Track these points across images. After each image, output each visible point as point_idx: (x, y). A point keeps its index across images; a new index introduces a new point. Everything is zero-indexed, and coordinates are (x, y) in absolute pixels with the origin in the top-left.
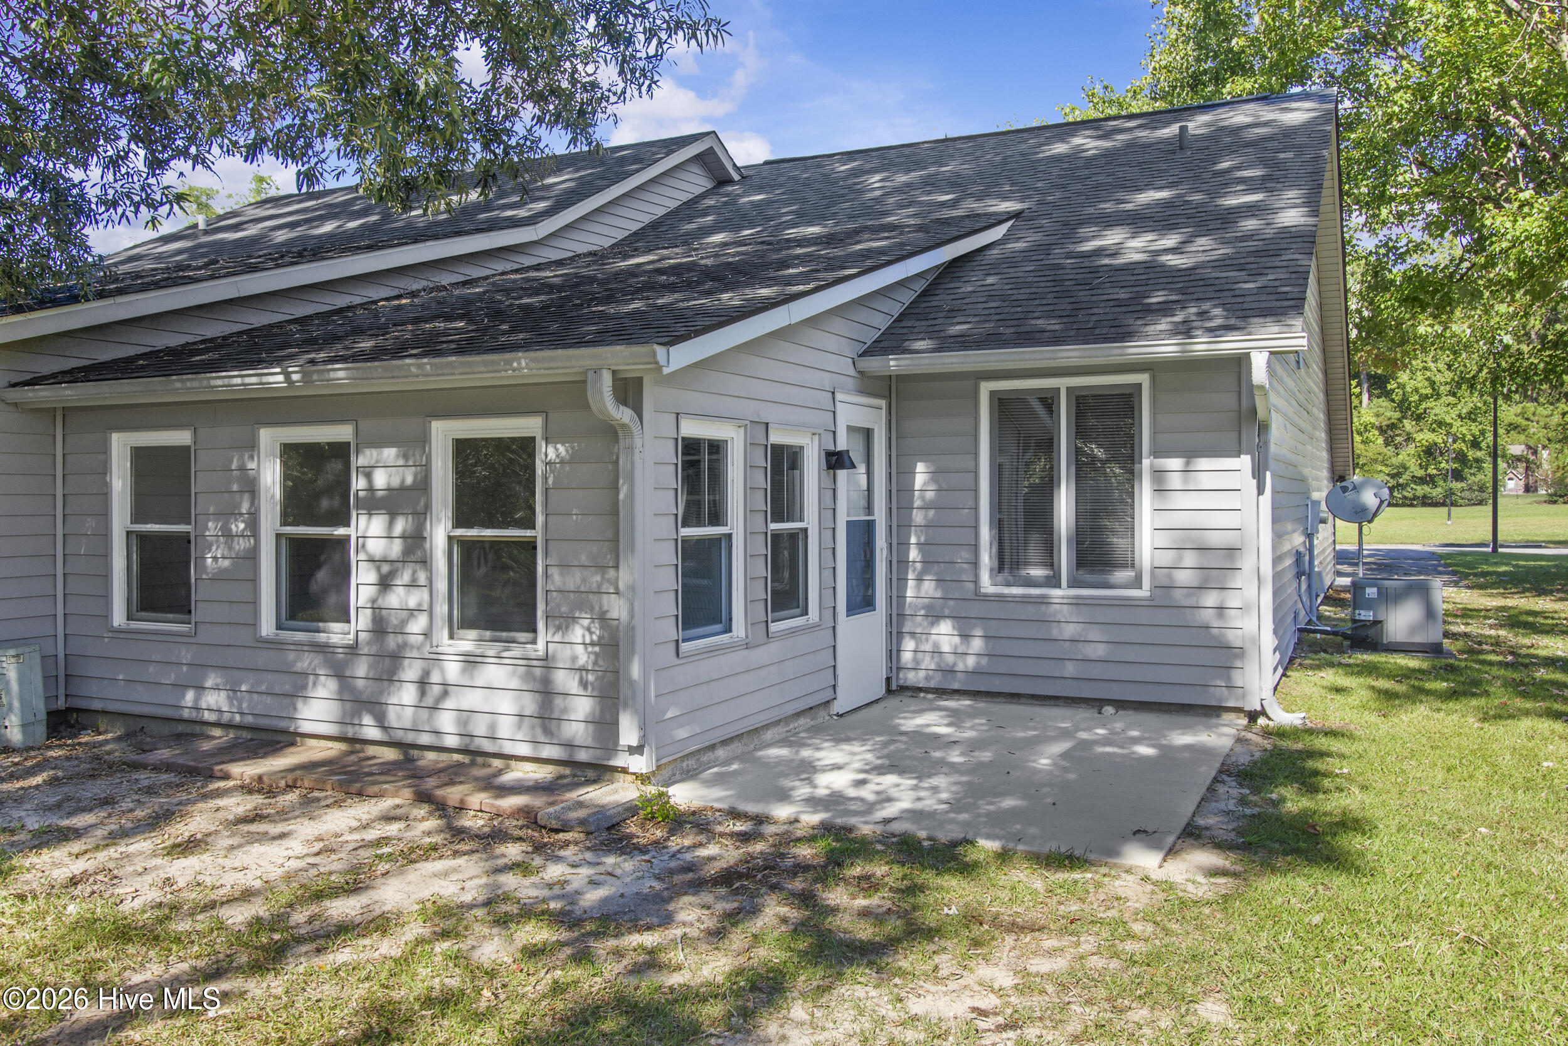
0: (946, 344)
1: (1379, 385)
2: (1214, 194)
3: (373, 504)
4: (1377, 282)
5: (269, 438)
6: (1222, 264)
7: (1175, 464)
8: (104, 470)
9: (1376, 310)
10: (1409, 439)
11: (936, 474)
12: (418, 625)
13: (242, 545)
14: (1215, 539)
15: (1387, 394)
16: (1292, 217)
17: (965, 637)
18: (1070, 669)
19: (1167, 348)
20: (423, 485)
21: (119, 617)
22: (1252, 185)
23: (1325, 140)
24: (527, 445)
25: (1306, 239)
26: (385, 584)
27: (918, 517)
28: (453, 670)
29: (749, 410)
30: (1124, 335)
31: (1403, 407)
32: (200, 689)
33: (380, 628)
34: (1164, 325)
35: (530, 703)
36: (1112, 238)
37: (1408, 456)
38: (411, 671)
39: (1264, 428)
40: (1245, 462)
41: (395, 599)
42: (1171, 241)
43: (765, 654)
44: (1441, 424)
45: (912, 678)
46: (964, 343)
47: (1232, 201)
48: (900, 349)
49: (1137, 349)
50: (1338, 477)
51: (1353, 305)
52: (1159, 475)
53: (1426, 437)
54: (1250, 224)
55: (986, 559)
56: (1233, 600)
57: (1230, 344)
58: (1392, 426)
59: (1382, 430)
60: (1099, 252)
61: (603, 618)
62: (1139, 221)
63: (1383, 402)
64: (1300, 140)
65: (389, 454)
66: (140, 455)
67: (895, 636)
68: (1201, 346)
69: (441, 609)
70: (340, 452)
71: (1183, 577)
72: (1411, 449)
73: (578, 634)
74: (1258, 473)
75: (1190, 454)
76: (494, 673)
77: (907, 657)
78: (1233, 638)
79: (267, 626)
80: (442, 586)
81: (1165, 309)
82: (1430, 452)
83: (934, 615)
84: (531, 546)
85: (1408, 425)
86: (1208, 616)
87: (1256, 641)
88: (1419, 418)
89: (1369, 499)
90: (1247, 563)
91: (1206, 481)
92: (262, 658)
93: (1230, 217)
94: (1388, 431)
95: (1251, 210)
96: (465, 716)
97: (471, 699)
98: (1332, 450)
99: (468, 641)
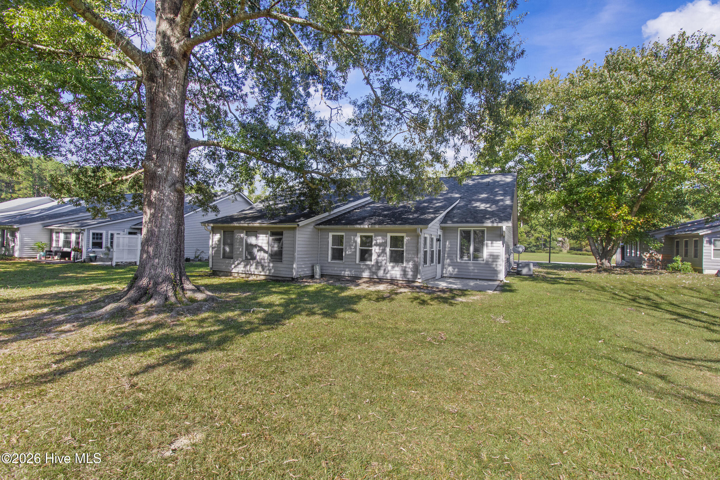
0: (454, 222)
1: (526, 222)
2: (495, 196)
3: (376, 245)
4: (524, 204)
5: (359, 235)
6: (498, 211)
7: (490, 242)
8: (328, 238)
9: (523, 210)
10: (533, 235)
11: (450, 243)
12: (384, 262)
13: (353, 250)
14: (495, 254)
15: (527, 224)
16: (508, 202)
17: (454, 269)
18: (472, 274)
19: (490, 225)
20: (386, 242)
21: (329, 260)
22: (502, 195)
23: (514, 185)
24: (403, 237)
25: (511, 207)
26: (379, 256)
27: (447, 249)
28: (390, 268)
29: (430, 232)
30: (483, 223)
31: (531, 227)
32: (345, 271)
33: (377, 262)
34: (489, 221)
35: (402, 273)
36: (478, 204)
37: (532, 240)
38: (382, 268)
39: (504, 237)
40: (501, 242)
41: (380, 258)
42: (488, 205)
43: (430, 268)
44: (541, 232)
45: (445, 275)
46: (457, 222)
47: (498, 198)
48: (446, 223)
49: (485, 225)
50: (515, 245)
51: (519, 208)
52: (487, 244)
53: (537, 235)
54: (501, 203)
55: (458, 256)
56: (498, 263)
57: (500, 225)
58: (529, 232)
59: (526, 233)
60: (476, 207)
61: (414, 261)
62: (483, 201)
63: (526, 226)
64: (510, 185)
65: (380, 238)
66: (333, 236)
67: (443, 268)
68: (495, 225)
69: (388, 260)
70: (371, 237)
71: (490, 260)
72: (533, 238)
73: (411, 263)
74: (503, 244)
75: (492, 240)
76: (396, 269)
77: (444, 272)
78: (498, 269)
79: (357, 262)
80: (388, 256)
81: (489, 218)
82: (538, 239)
83: (449, 265)
84: (403, 251)
85: (532, 232)
86: (494, 266)
87: (502, 270)
88: (535, 230)
89: (521, 250)
90: (501, 258)
91: (494, 245)
92: (356, 266)
93: (499, 201)
94: (528, 233)
95: (502, 200)
96: (391, 275)
97: (393, 272)
98: (514, 239)
99: (392, 264)
